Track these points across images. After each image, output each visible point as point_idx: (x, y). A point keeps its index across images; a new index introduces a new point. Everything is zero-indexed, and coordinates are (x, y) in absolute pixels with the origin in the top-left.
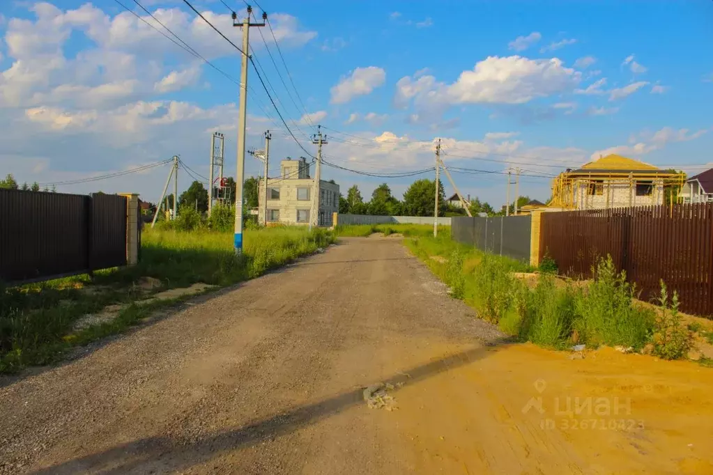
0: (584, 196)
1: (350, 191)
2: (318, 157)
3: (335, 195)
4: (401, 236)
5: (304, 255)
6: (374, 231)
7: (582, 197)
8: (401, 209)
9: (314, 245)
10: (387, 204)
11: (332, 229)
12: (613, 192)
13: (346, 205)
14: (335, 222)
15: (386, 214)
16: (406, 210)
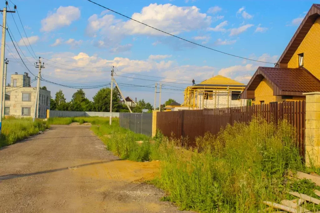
0: (201, 100)
1: (57, 94)
2: (39, 76)
3: (47, 98)
4: (90, 125)
5: (32, 135)
6: (73, 121)
7: (201, 101)
8: (91, 107)
9: (37, 129)
10: (82, 103)
11: (46, 120)
12: (218, 98)
13: (55, 104)
14: (48, 116)
15: (81, 110)
16: (95, 108)
